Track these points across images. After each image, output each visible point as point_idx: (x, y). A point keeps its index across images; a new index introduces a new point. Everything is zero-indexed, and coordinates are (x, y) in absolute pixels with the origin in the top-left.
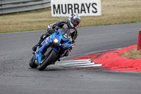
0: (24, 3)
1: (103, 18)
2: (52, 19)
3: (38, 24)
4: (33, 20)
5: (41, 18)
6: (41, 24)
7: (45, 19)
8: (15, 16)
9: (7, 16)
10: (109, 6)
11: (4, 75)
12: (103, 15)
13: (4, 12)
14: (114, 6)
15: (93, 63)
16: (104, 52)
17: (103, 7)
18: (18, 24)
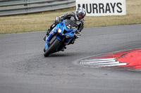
0: (49, 2)
1: (128, 17)
8: (40, 15)
9: (31, 16)
10: (134, 6)
11: (29, 74)
12: (128, 15)
13: (29, 12)
14: (138, 6)
15: (118, 62)
16: (129, 51)
17: (128, 7)
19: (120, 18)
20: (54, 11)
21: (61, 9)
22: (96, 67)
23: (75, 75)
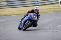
2: (60, 7)
3: (54, 9)
4: (51, 8)
5: (55, 7)
6: (55, 9)
7: (57, 7)
8: (44, 6)
18: (45, 9)
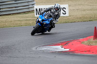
1: (70, 18)
3: (25, 22)
6: (28, 22)
9: (4, 17)
12: (70, 16)
13: (2, 14)
14: (77, 10)
15: (63, 48)
16: (71, 41)
17: (70, 10)
18: (12, 22)
19: (65, 18)
20: (19, 13)
21: (24, 12)
22: (48, 52)
23: (34, 58)
